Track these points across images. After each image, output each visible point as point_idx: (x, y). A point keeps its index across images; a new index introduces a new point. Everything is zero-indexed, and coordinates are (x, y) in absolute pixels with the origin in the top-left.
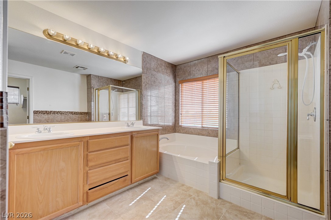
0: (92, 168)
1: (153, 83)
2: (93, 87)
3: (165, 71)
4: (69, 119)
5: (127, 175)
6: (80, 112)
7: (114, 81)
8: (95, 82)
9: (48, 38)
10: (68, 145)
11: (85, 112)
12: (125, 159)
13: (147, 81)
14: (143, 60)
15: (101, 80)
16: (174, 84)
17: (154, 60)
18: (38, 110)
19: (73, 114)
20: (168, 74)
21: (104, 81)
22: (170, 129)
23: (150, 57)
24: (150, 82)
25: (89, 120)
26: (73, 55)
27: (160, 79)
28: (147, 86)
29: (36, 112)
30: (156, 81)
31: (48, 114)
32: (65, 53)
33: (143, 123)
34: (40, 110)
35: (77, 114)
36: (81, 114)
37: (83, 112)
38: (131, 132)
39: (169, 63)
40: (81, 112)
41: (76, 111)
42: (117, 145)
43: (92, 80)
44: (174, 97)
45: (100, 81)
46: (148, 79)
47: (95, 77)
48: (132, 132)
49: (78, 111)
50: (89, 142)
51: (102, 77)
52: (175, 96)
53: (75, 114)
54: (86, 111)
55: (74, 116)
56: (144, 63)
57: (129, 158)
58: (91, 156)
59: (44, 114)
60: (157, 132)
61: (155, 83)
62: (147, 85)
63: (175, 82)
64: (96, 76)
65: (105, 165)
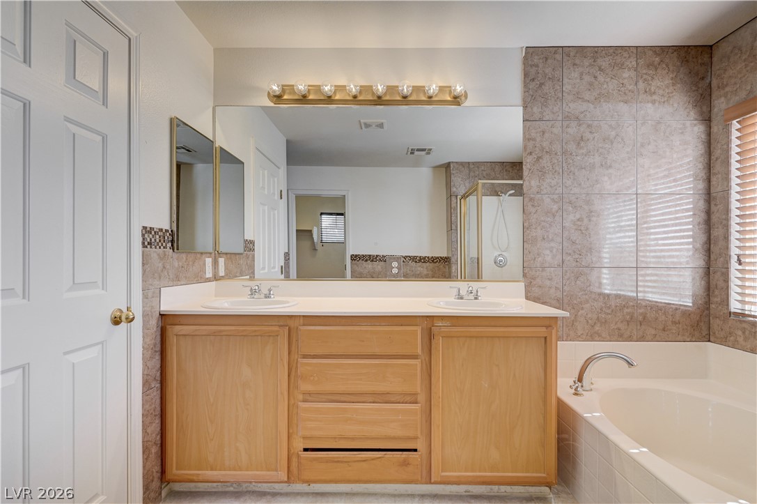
0: (310, 398)
1: (572, 147)
2: (454, 193)
3: (641, 85)
4: (409, 272)
5: (416, 450)
6: (430, 256)
7: (510, 170)
8: (459, 180)
9: (275, 104)
10: (255, 331)
11: (442, 256)
12: (408, 398)
13: (545, 144)
14: (526, 75)
15: (474, 172)
16: (699, 129)
17: (577, 61)
18: (357, 254)
19: (416, 262)
20: (655, 97)
21: (485, 173)
22: (674, 323)
23: (559, 57)
24: (557, 147)
25: (447, 276)
26: (381, 126)
27: (613, 123)
28: (545, 162)
29: (354, 258)
30: (587, 135)
31: (372, 261)
32: (367, 126)
33: (527, 292)
34: (361, 254)
35: (424, 262)
36: (433, 261)
37: (437, 256)
38: (427, 316)
39: (662, 51)
40: (434, 256)
41: (423, 255)
42: (377, 351)
43: (452, 176)
44: (701, 185)
45: (472, 174)
46: (547, 135)
47: (461, 167)
48: (431, 318)
49: (427, 256)
50: (300, 330)
51: (478, 164)
52: (709, 180)
53: (420, 261)
54: (444, 255)
55: (420, 266)
56: (532, 85)
57: (422, 398)
58: (306, 365)
59: (366, 261)
60: (544, 329)
61: (582, 144)
62: (546, 158)
63: (707, 120)
64: (462, 164)
65: (343, 398)
